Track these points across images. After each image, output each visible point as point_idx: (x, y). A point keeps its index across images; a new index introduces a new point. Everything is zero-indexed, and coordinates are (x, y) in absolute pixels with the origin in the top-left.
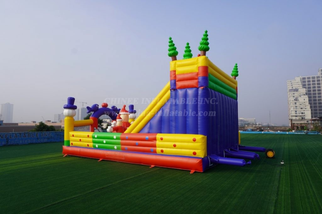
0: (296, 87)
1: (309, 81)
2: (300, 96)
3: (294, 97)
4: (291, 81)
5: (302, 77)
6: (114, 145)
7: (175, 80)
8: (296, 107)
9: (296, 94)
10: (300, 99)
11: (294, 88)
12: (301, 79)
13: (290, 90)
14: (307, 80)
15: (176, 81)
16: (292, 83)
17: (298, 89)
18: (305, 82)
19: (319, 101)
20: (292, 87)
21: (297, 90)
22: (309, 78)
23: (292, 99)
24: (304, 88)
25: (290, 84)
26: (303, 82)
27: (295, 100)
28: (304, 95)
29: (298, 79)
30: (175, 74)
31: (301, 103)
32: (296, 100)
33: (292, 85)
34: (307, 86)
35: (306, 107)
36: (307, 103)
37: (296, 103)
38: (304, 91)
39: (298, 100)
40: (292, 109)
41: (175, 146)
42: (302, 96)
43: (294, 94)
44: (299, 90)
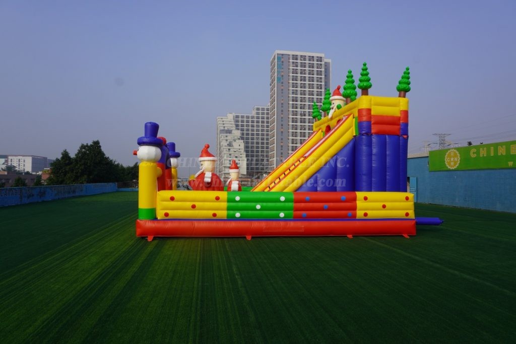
0: (229, 128)
1: (242, 121)
2: (235, 140)
3: (227, 140)
4: (222, 119)
5: (235, 114)
6: (279, 212)
7: (370, 122)
8: (230, 154)
9: (230, 137)
10: (234, 144)
11: (226, 128)
12: (234, 116)
13: (222, 131)
14: (240, 119)
15: (372, 123)
16: (223, 121)
17: (231, 131)
18: (237, 121)
19: (251, 148)
20: (224, 127)
21: (229, 132)
22: (242, 117)
23: (224, 143)
24: (238, 129)
25: (221, 122)
26: (236, 122)
27: (228, 145)
28: (239, 139)
29: (231, 117)
30: (370, 114)
31: (235, 150)
32: (230, 145)
33: (224, 124)
34: (240, 128)
35: (241, 156)
36: (242, 151)
37: (229, 149)
38: (238, 133)
39: (232, 146)
40: (225, 157)
41: (384, 207)
42: (237, 141)
43: (227, 136)
44: (233, 132)
